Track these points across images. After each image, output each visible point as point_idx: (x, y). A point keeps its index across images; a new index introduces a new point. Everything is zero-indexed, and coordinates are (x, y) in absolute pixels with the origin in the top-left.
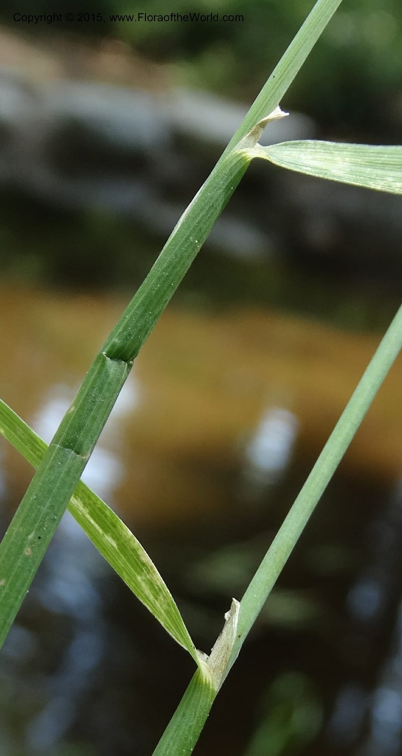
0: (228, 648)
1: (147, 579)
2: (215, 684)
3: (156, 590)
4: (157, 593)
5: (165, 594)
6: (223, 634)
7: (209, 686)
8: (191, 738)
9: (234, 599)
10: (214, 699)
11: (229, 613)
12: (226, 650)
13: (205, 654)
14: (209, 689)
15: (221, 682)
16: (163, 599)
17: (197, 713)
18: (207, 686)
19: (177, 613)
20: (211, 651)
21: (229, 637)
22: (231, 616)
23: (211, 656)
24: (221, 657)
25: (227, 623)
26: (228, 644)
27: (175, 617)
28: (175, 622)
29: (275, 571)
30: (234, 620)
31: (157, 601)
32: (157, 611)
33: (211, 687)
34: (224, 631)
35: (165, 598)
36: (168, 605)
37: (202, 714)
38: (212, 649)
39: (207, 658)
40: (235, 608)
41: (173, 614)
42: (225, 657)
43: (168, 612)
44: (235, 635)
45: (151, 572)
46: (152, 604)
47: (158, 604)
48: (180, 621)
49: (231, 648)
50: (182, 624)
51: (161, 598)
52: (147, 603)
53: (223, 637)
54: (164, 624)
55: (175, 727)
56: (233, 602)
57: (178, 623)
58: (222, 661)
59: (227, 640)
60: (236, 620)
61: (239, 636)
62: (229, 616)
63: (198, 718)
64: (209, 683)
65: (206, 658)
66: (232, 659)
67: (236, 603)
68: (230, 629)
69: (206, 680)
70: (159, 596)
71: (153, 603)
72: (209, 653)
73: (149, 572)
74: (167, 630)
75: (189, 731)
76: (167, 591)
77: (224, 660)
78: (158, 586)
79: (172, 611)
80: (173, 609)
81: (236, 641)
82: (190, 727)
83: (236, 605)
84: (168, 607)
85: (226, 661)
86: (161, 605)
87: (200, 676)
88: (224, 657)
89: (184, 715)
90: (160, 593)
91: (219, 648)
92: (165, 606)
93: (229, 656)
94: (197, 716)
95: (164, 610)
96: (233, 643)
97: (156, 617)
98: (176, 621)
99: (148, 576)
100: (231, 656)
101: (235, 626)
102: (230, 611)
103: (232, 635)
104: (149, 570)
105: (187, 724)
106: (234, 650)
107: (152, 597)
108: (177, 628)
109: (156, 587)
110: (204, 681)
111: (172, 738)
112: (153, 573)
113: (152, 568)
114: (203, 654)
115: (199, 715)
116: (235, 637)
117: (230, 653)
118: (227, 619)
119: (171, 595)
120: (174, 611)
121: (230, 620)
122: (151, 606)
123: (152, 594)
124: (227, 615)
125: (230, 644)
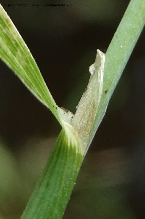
0: (94, 106)
1: (4, 33)
2: (81, 147)
3: (13, 45)
4: (15, 48)
5: (22, 49)
6: (87, 90)
7: (75, 151)
8: (56, 211)
9: (99, 51)
10: (80, 165)
11: (94, 66)
12: (92, 108)
13: (70, 113)
14: (74, 154)
15: (88, 145)
16: (20, 55)
17: (63, 182)
18: (72, 150)
19: (37, 71)
20: (76, 110)
21: (95, 93)
22: (96, 69)
23: (76, 114)
24: (87, 116)
25: (92, 77)
26: (94, 102)
27: (34, 73)
28: (35, 80)
29: (141, 19)
30: (99, 74)
31: (15, 56)
32: (16, 66)
33: (77, 152)
34: (90, 87)
35: (22, 53)
36: (27, 61)
37: (68, 183)
38: (77, 107)
39: (72, 117)
40: (100, 61)
41: (32, 70)
42: (91, 117)
43: (27, 69)
44: (101, 91)
45: (7, 25)
46: (10, 59)
47: (16, 60)
48: (40, 78)
49: (97, 106)
50: (42, 82)
51: (19, 52)
52: (6, 58)
53: (88, 93)
54: (25, 81)
55: (38, 200)
56: (97, 55)
57: (38, 81)
58: (88, 121)
59: (93, 96)
60: (101, 75)
61: (106, 92)
62: (94, 69)
63: (63, 187)
64: (75, 147)
65: (70, 117)
66: (99, 118)
67: (100, 55)
68: (96, 84)
69: (71, 143)
70: (17, 51)
71: (12, 59)
72: (74, 112)
73: (4, 26)
74: (28, 87)
75: (54, 203)
76: (25, 46)
77: (90, 119)
78: (15, 41)
79: (31, 68)
80: (32, 66)
81: (103, 97)
82: (55, 199)
83: (101, 56)
84: (26, 64)
85: (92, 121)
86: (19, 61)
87: (64, 139)
88: (89, 116)
89: (48, 184)
90: (17, 49)
91: (84, 106)
92: (24, 62)
93: (95, 115)
94: (63, 185)
95: (22, 66)
96: (99, 100)
97: (16, 73)
98: (36, 78)
99: (4, 30)
100: (97, 116)
101: (101, 80)
102: (95, 63)
103: (98, 90)
104: (5, 24)
105: (51, 196)
106: (101, 107)
107: (9, 53)
108: (37, 86)
109: (13, 42)
110: (69, 145)
111: (35, 213)
112: (9, 27)
113: (7, 21)
114: (67, 112)
115: (65, 184)
116: (101, 93)
117: (96, 111)
118: (92, 73)
119: (29, 50)
120: (33, 68)
121: (96, 74)
122: (10, 61)
123: (10, 49)
124: (92, 68)
125: (96, 101)
